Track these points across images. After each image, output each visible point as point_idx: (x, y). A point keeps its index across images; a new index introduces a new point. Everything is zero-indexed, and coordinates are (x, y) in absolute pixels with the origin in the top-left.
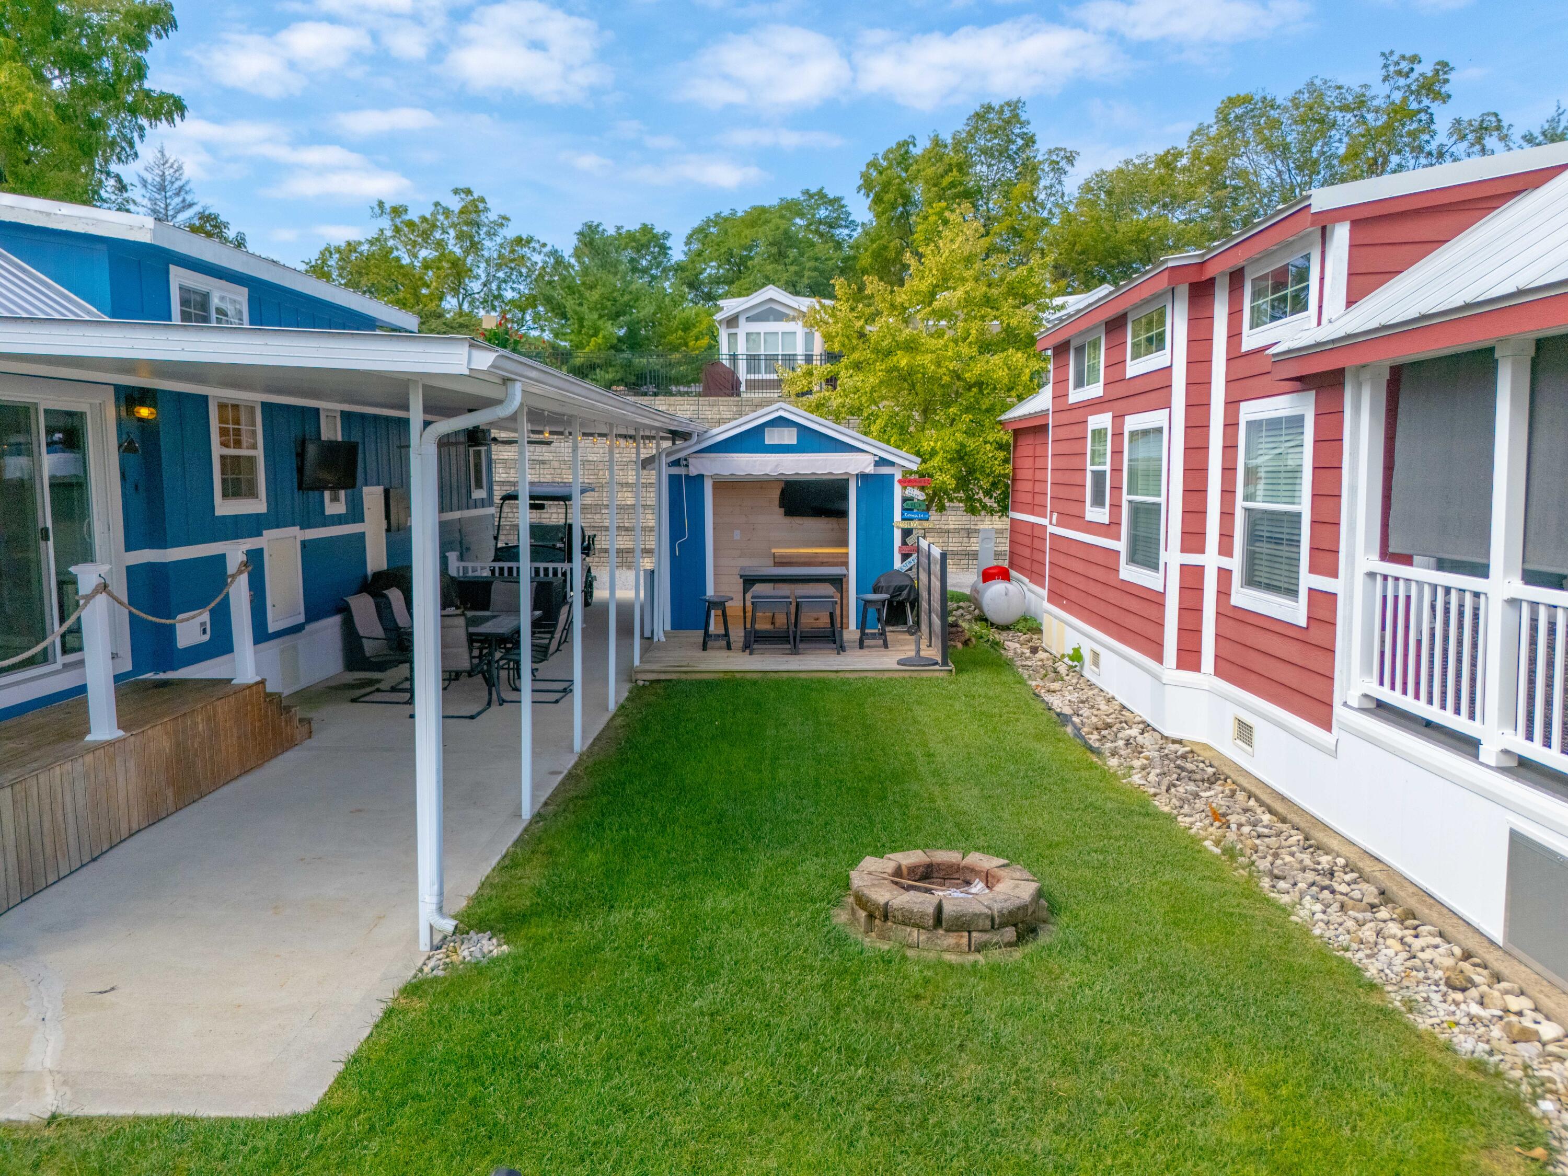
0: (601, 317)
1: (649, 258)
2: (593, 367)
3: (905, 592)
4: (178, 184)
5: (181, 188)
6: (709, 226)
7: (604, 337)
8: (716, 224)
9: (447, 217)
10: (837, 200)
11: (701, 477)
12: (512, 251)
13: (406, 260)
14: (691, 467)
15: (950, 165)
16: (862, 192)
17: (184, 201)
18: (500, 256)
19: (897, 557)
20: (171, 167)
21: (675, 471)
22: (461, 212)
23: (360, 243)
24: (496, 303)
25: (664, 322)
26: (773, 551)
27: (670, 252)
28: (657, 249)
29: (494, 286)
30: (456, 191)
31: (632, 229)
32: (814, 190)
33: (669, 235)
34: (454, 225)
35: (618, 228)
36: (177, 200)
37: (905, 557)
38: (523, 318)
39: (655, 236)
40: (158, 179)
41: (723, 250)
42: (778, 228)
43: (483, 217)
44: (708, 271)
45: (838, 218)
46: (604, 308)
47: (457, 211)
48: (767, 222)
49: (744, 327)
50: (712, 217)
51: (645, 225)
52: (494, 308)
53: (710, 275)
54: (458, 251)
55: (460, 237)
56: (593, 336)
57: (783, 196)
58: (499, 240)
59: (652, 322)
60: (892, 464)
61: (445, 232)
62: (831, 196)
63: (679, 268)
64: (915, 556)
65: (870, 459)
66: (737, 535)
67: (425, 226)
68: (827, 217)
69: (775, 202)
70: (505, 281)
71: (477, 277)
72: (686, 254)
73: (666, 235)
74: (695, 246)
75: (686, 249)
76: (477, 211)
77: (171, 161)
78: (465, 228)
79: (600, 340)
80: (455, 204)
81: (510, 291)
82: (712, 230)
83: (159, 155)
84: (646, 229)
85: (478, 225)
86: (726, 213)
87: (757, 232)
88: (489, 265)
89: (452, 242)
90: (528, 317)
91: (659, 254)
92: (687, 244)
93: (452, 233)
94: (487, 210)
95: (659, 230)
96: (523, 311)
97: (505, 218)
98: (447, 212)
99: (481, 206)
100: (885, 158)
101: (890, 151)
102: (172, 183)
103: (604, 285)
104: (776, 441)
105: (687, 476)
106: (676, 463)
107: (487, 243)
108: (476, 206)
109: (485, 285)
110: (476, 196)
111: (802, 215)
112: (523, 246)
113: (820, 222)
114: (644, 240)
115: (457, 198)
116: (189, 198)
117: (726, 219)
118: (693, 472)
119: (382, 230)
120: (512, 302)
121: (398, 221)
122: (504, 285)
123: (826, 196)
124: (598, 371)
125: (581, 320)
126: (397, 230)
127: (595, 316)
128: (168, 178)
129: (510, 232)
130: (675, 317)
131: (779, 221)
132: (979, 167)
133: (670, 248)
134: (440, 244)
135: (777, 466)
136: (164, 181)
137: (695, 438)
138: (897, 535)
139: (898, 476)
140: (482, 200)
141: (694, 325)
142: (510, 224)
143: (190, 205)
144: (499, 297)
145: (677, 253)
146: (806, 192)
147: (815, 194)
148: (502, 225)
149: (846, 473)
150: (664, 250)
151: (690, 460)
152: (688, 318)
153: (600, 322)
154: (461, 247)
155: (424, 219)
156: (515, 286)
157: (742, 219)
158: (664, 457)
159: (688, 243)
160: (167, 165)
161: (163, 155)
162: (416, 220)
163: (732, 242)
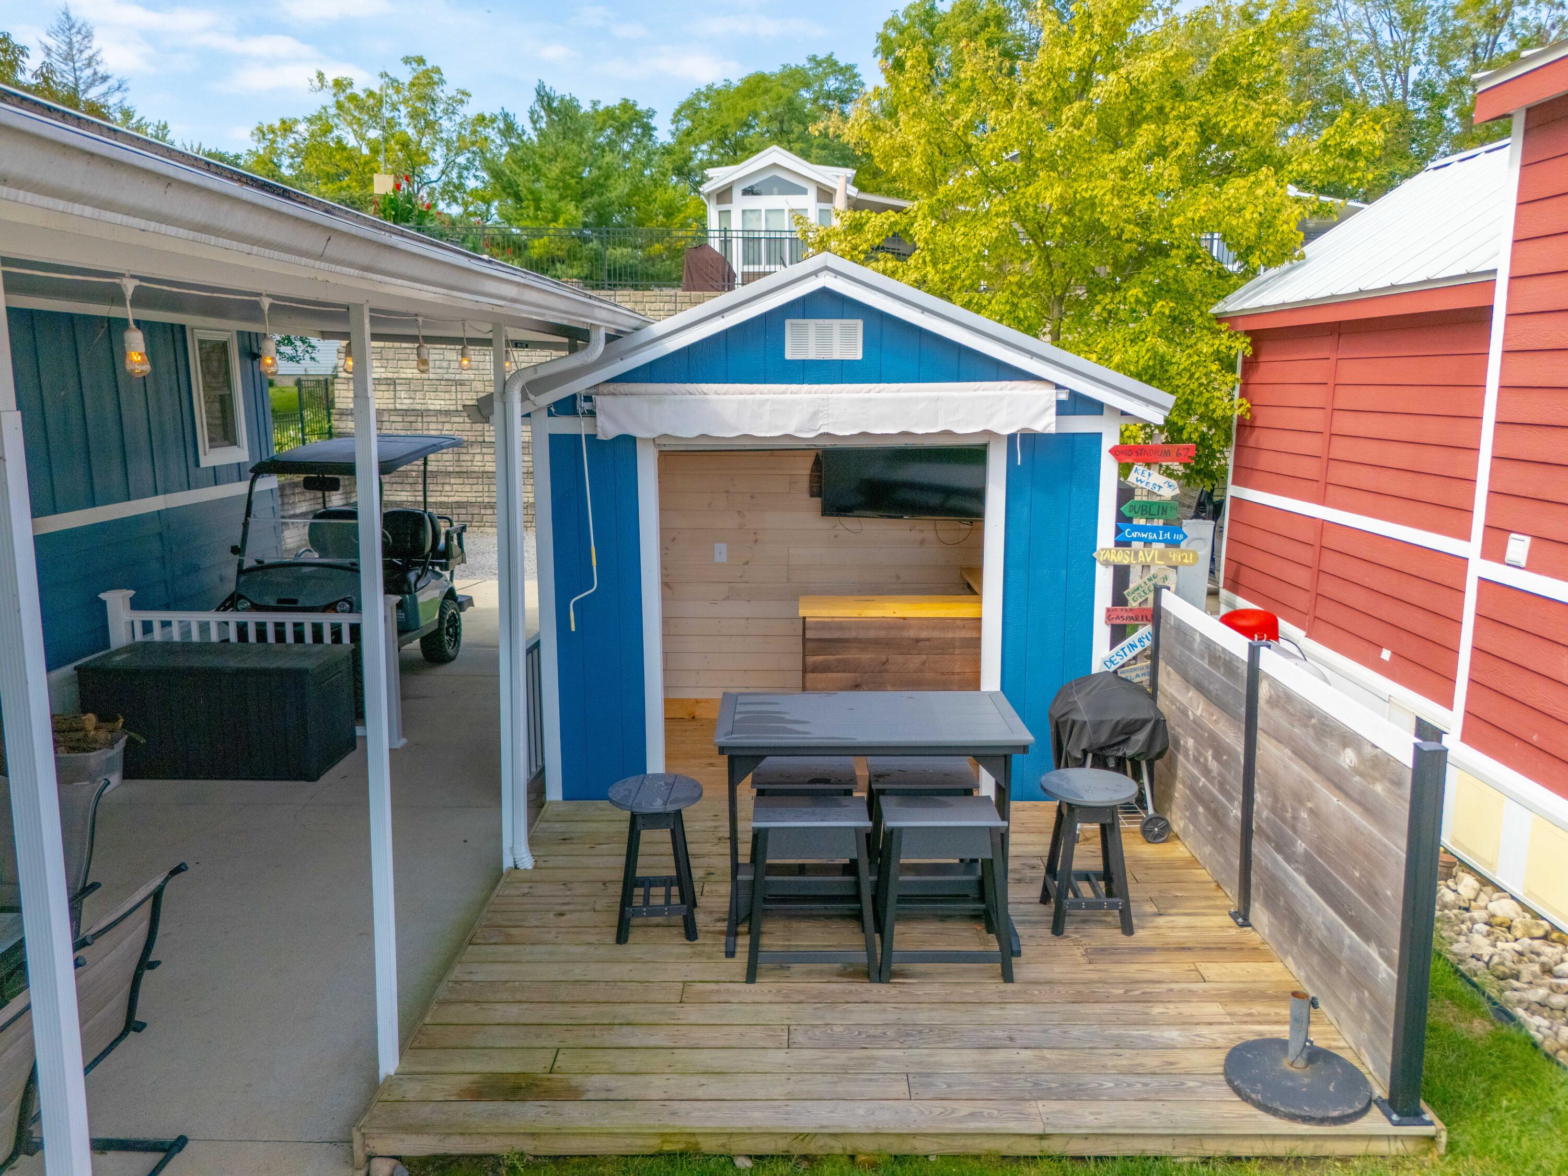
0: (562, 198)
1: (631, 141)
2: (553, 261)
3: (1141, 737)
4: (86, 55)
5: (90, 59)
6: (699, 100)
7: (566, 222)
8: (708, 98)
9: (398, 92)
10: (850, 68)
11: (627, 442)
12: (474, 132)
13: (351, 141)
14: (601, 419)
15: (986, 19)
16: (879, 56)
17: (95, 73)
18: (460, 137)
19: (1101, 632)
20: (79, 32)
21: (565, 425)
22: (412, 84)
23: (296, 121)
24: (457, 194)
25: (642, 205)
26: (802, 613)
27: (655, 133)
28: (640, 131)
29: (454, 175)
30: (407, 60)
31: (611, 104)
32: (821, 56)
33: (655, 112)
34: (405, 101)
35: (595, 103)
36: (88, 72)
37: (1119, 634)
38: (488, 210)
39: (637, 113)
40: (64, 47)
41: (715, 128)
42: (780, 98)
43: (438, 91)
44: (700, 155)
45: (850, 90)
46: (567, 187)
47: (407, 83)
48: (766, 91)
49: (739, 203)
50: (703, 89)
51: (626, 101)
52: (455, 200)
53: (701, 160)
54: (411, 132)
55: (414, 115)
56: (553, 221)
57: (785, 63)
58: (458, 119)
59: (625, 205)
60: (1095, 407)
61: (395, 108)
62: (842, 64)
63: (667, 151)
64: (1146, 630)
65: (1049, 396)
66: (721, 553)
67: (371, 102)
68: (837, 89)
69: (777, 69)
70: (467, 169)
71: (435, 163)
72: (673, 134)
73: (651, 113)
74: (686, 124)
75: (673, 128)
76: (432, 84)
77: (78, 25)
78: (418, 104)
79: (560, 224)
80: (405, 75)
81: (473, 179)
82: (703, 104)
83: (63, 18)
84: (626, 105)
85: (434, 102)
86: (719, 84)
87: (755, 104)
88: (449, 149)
89: (404, 121)
90: (493, 211)
91: (643, 136)
92: (674, 122)
93: (403, 110)
94: (442, 82)
95: (642, 106)
96: (488, 203)
97: (464, 93)
98: (395, 84)
99: (436, 77)
100: (907, 15)
101: (912, 7)
102: (81, 52)
103: (566, 157)
104: (812, 353)
105: (591, 438)
106: (567, 407)
107: (445, 123)
108: (431, 78)
109: (443, 172)
110: (429, 65)
111: (807, 85)
112: (486, 126)
113: (829, 96)
114: (625, 118)
115: (408, 68)
116: (101, 70)
117: (718, 92)
118: (607, 429)
119: (325, 108)
120: (474, 192)
121: (342, 98)
122: (465, 173)
123: (835, 63)
124: (558, 265)
125: (537, 200)
126: (339, 106)
127: (555, 196)
128: (76, 46)
129: (470, 110)
130: (655, 200)
131: (782, 90)
132: (1019, 23)
133: (655, 129)
134: (391, 124)
135: (815, 415)
136: (71, 48)
137: (598, 347)
138: (1104, 580)
139: (1110, 441)
140: (438, 70)
141: (679, 211)
142: (471, 100)
143: (105, 79)
144: (460, 187)
145: (664, 134)
146: (813, 59)
147: (823, 61)
148: (461, 102)
149: (987, 432)
150: (648, 130)
151: (598, 400)
152: (672, 201)
153: (561, 204)
154: (415, 127)
155: (371, 94)
156: (478, 173)
157: (738, 90)
158: (516, 396)
159: (676, 120)
160: (74, 30)
161: (68, 18)
162: (363, 95)
163: (727, 118)
